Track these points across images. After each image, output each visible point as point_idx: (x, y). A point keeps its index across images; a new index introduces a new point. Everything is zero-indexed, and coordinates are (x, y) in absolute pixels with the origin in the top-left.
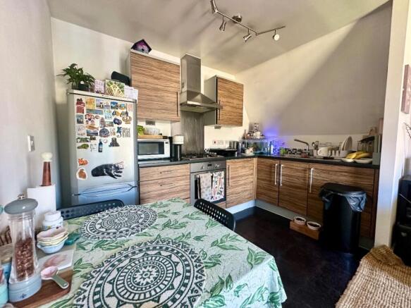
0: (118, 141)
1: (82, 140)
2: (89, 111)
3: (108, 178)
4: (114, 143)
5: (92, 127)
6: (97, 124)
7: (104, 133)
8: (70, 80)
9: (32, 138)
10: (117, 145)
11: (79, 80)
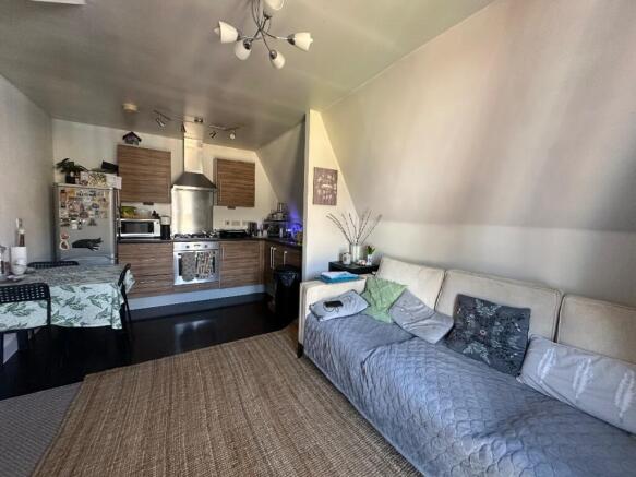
0: (96, 221)
1: (65, 220)
2: (71, 198)
3: (87, 250)
4: (92, 223)
5: (73, 210)
6: (77, 208)
7: (84, 214)
8: (62, 172)
9: (20, 220)
10: (95, 225)
11: (71, 170)
